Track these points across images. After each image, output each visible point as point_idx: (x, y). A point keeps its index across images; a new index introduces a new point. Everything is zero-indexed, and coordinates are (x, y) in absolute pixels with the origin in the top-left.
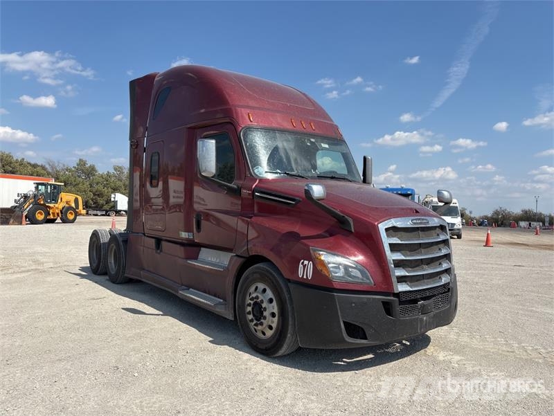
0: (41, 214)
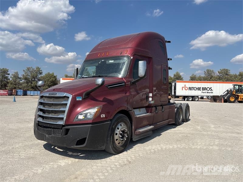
0: (233, 99)
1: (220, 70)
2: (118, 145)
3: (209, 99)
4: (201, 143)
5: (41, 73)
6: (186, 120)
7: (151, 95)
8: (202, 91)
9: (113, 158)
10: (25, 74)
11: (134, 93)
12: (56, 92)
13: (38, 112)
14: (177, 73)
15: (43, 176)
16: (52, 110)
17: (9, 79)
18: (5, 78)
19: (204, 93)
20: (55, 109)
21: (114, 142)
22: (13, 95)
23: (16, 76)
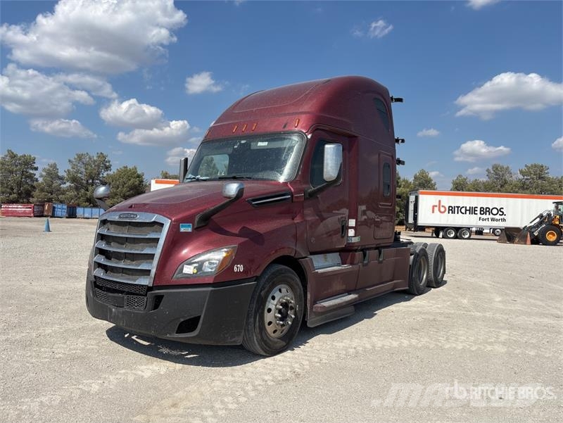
0: (554, 235)
1: (526, 166)
2: (273, 335)
3: (496, 235)
4: (467, 338)
5: (107, 168)
6: (437, 282)
7: (352, 223)
8: (479, 215)
9: (259, 364)
10: (73, 168)
11: (313, 218)
12: (134, 213)
13: (95, 255)
14: (423, 172)
15: (101, 399)
16: (125, 253)
17: (37, 180)
18: (27, 177)
19: (484, 220)
20: (131, 249)
21: (262, 328)
22: (45, 216)
23: (52, 174)
